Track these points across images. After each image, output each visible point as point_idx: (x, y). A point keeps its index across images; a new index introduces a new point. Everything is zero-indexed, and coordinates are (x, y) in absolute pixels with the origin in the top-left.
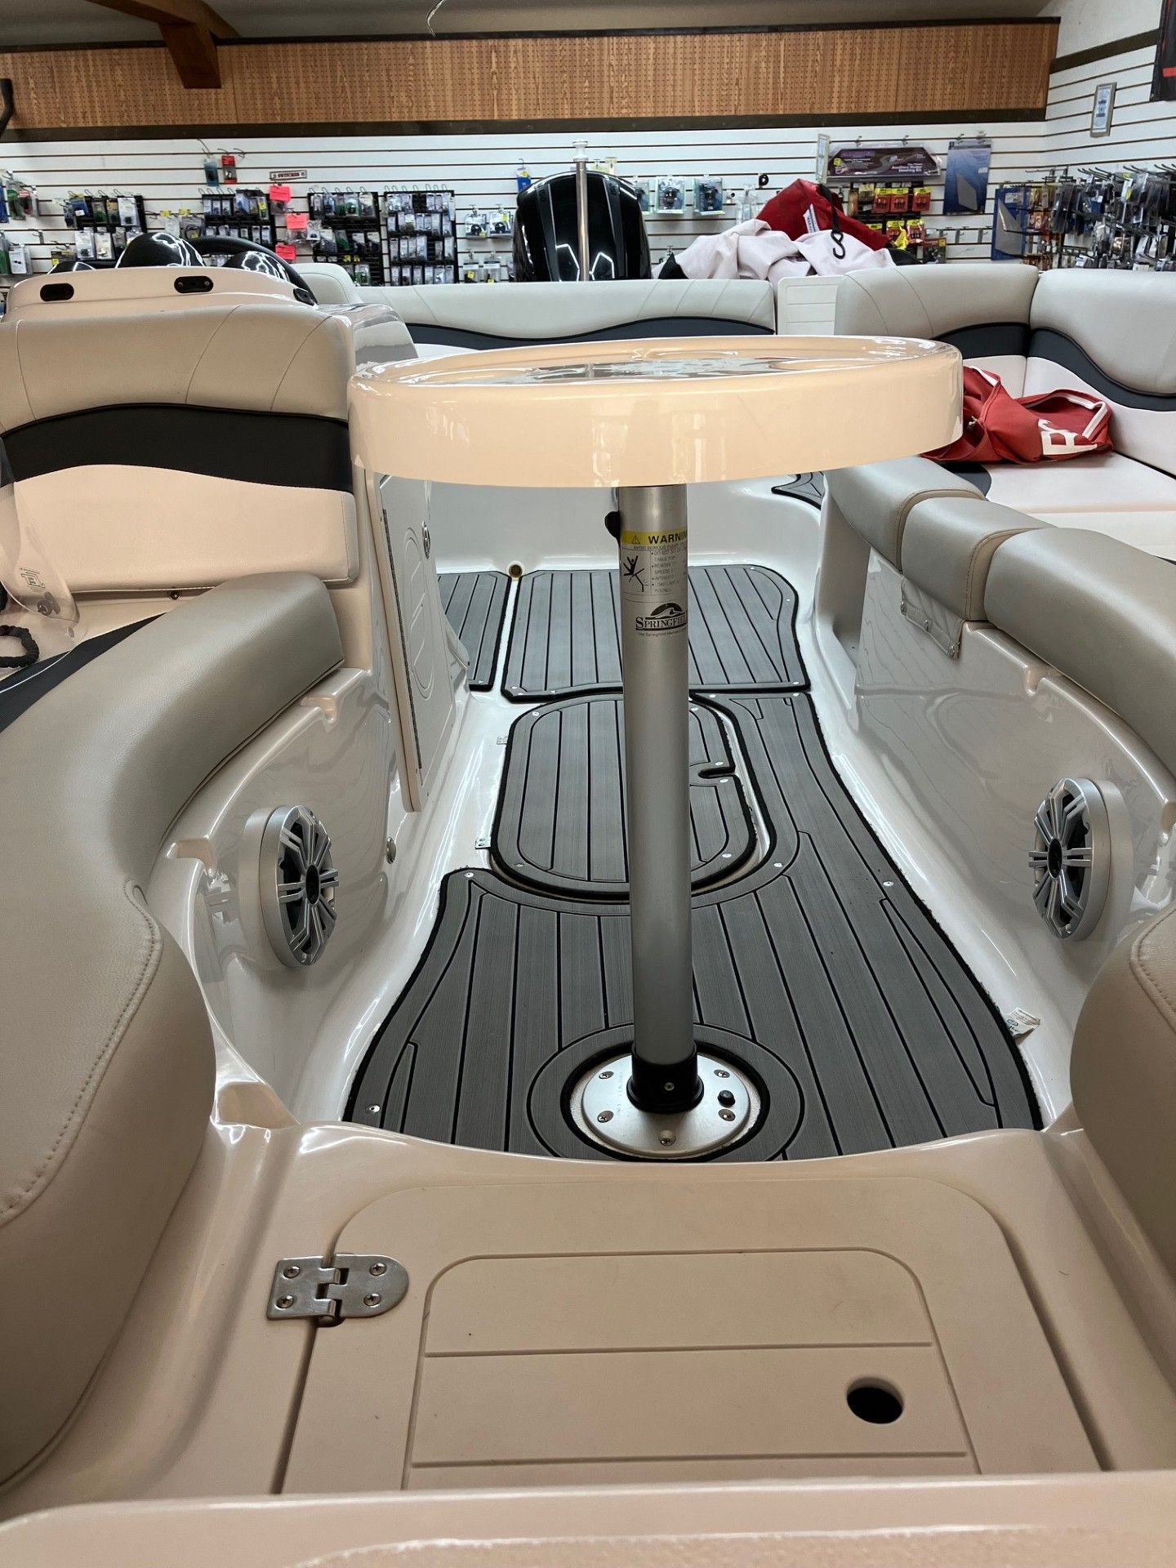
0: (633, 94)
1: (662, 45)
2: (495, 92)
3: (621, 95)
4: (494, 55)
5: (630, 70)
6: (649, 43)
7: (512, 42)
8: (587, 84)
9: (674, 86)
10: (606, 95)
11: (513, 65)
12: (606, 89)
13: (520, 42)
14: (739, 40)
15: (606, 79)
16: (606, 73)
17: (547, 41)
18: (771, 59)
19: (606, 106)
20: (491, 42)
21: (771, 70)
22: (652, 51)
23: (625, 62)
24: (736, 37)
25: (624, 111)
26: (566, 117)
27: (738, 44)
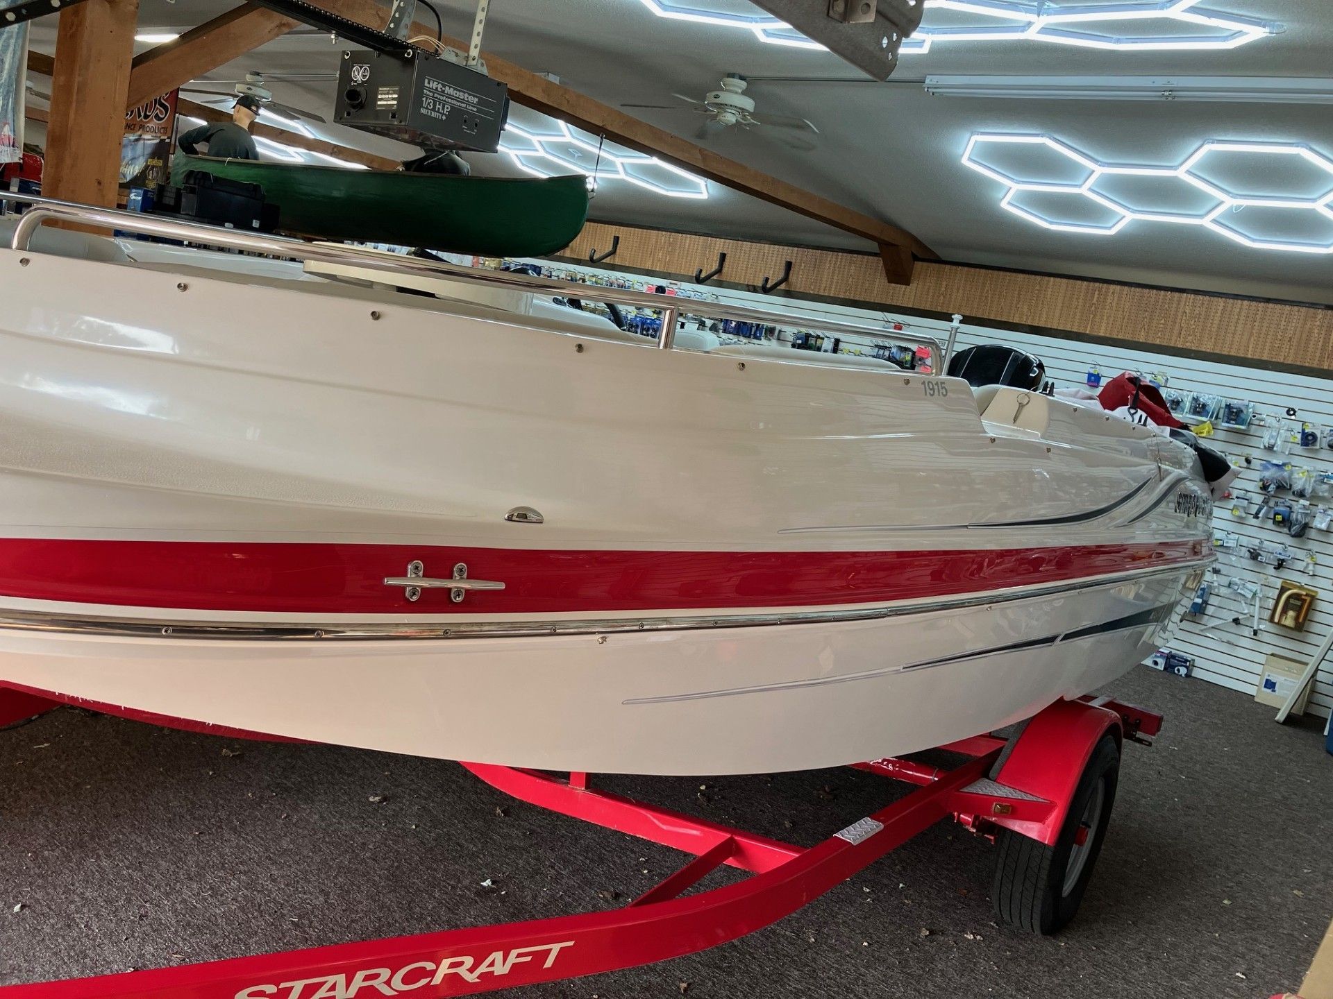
0: (1198, 334)
1: (1230, 305)
2: (1092, 316)
3: (1188, 333)
4: (1097, 293)
5: (1199, 318)
6: (1220, 303)
7: (1112, 287)
8: (1163, 321)
9: (1234, 334)
10: (1176, 332)
11: (1109, 301)
12: (1177, 326)
13: (1118, 288)
14: (1298, 311)
15: (1178, 321)
16: (1180, 317)
17: (1138, 290)
18: (1324, 329)
19: (1174, 338)
20: (1097, 285)
21: (1322, 336)
22: (1221, 308)
23: (1197, 312)
24: (1296, 308)
25: (1188, 344)
26: (1141, 341)
27: (1296, 313)
